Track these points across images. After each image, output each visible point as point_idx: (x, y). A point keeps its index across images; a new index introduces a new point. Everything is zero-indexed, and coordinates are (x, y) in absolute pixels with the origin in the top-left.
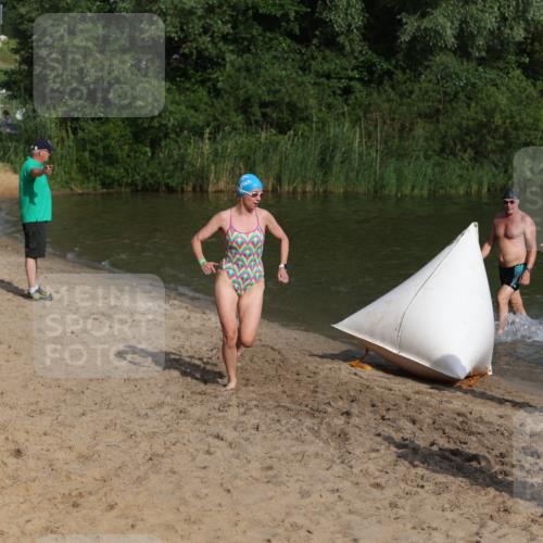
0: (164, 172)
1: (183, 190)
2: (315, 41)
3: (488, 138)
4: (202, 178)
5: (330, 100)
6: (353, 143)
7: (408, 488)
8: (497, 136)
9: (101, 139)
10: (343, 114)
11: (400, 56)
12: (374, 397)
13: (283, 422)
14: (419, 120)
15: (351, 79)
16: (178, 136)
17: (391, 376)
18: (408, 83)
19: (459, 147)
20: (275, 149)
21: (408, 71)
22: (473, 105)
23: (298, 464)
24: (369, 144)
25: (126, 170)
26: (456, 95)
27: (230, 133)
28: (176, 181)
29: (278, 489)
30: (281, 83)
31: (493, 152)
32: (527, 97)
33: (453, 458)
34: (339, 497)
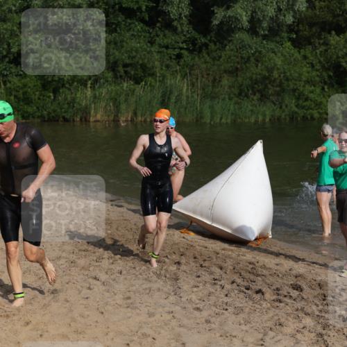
0: (61, 109)
1: (74, 121)
2: (158, 25)
3: (269, 86)
4: (86, 113)
5: (168, 62)
6: (182, 90)
7: (217, 311)
8: (275, 84)
9: (22, 88)
10: (176, 71)
11: (213, 34)
12: (196, 252)
13: (137, 269)
14: (225, 75)
15: (181, 49)
16: (70, 86)
17: (206, 239)
18: (218, 51)
19: (250, 92)
20: (133, 94)
21: (218, 44)
22: (260, 65)
23: (147, 295)
24: (193, 90)
25: (38, 108)
26: (249, 58)
27: (104, 84)
28: (69, 114)
29: (133, 311)
30: (137, 51)
31: (272, 95)
32: (295, 60)
33: (246, 291)
34: (173, 316)
